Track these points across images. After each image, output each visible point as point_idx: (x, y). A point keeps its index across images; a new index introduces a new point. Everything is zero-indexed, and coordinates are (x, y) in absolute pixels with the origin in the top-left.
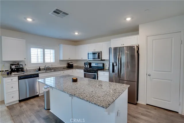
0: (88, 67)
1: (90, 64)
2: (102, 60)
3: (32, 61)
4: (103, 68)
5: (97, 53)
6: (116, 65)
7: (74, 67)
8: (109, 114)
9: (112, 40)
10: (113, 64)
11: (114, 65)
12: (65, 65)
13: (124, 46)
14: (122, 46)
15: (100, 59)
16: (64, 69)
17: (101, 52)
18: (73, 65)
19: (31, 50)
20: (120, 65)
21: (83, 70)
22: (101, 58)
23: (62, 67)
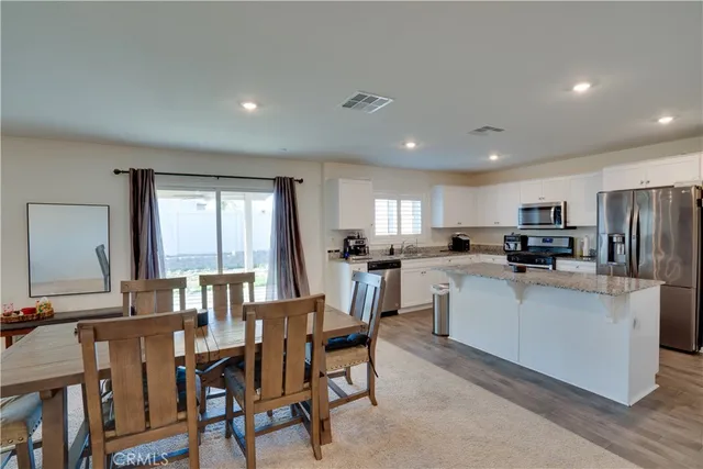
0: (519, 248)
1: (524, 239)
2: (566, 228)
3: (377, 230)
4: (569, 251)
5: (550, 208)
6: (620, 239)
7: (471, 248)
8: (615, 322)
9: (605, 169)
10: (610, 239)
11: (615, 240)
12: (445, 243)
13: (649, 186)
14: (643, 186)
15: (562, 226)
16: (442, 252)
17: (565, 203)
18: (468, 241)
19: (377, 204)
20: (634, 241)
21: (506, 257)
22: (565, 222)
23: (438, 248)
